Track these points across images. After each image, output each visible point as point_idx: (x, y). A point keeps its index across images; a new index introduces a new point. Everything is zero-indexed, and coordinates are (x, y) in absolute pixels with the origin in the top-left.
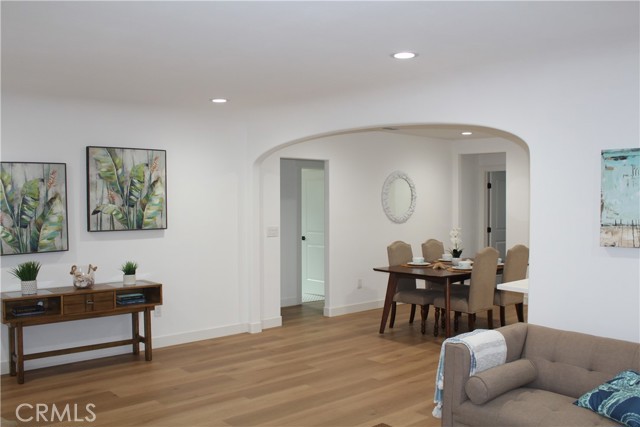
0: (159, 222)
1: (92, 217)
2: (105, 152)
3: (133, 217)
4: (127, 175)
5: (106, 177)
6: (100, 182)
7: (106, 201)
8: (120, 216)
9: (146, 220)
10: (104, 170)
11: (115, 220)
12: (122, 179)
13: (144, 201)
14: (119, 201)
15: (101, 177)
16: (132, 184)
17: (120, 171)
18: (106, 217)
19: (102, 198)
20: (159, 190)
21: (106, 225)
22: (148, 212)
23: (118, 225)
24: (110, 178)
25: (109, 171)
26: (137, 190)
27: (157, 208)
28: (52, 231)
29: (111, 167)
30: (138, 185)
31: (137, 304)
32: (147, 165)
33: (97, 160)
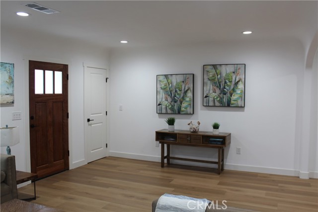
0: (240, 103)
1: (204, 99)
2: (211, 67)
3: (225, 100)
4: (223, 78)
5: (212, 80)
6: (209, 82)
7: (211, 91)
8: (219, 99)
9: (232, 102)
10: (211, 76)
11: (216, 101)
12: (220, 81)
13: (232, 92)
14: (218, 91)
15: (209, 80)
16: (225, 83)
17: (219, 76)
18: (211, 99)
19: (210, 90)
20: (241, 86)
21: (211, 104)
22: (234, 97)
23: (217, 104)
24: (214, 80)
25: (213, 76)
26: (228, 86)
27: (239, 95)
28: (186, 105)
29: (214, 74)
30: (229, 83)
31: (217, 144)
32: (234, 73)
33: (208, 71)
